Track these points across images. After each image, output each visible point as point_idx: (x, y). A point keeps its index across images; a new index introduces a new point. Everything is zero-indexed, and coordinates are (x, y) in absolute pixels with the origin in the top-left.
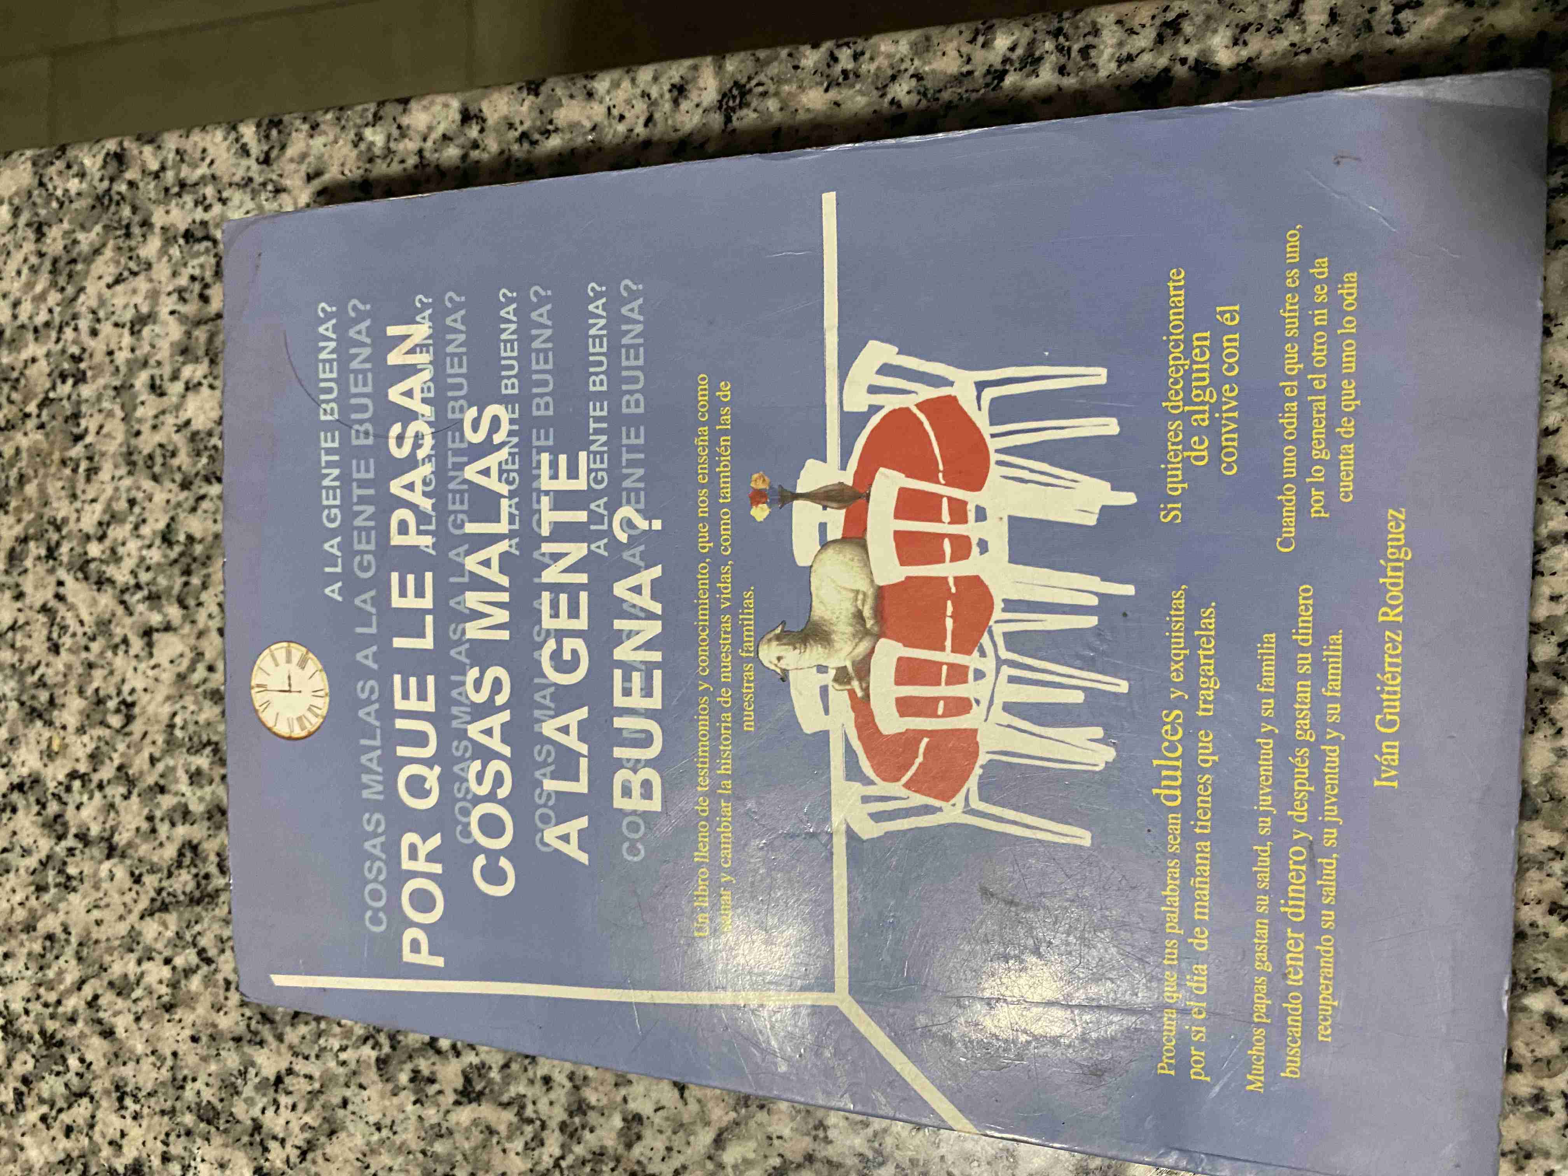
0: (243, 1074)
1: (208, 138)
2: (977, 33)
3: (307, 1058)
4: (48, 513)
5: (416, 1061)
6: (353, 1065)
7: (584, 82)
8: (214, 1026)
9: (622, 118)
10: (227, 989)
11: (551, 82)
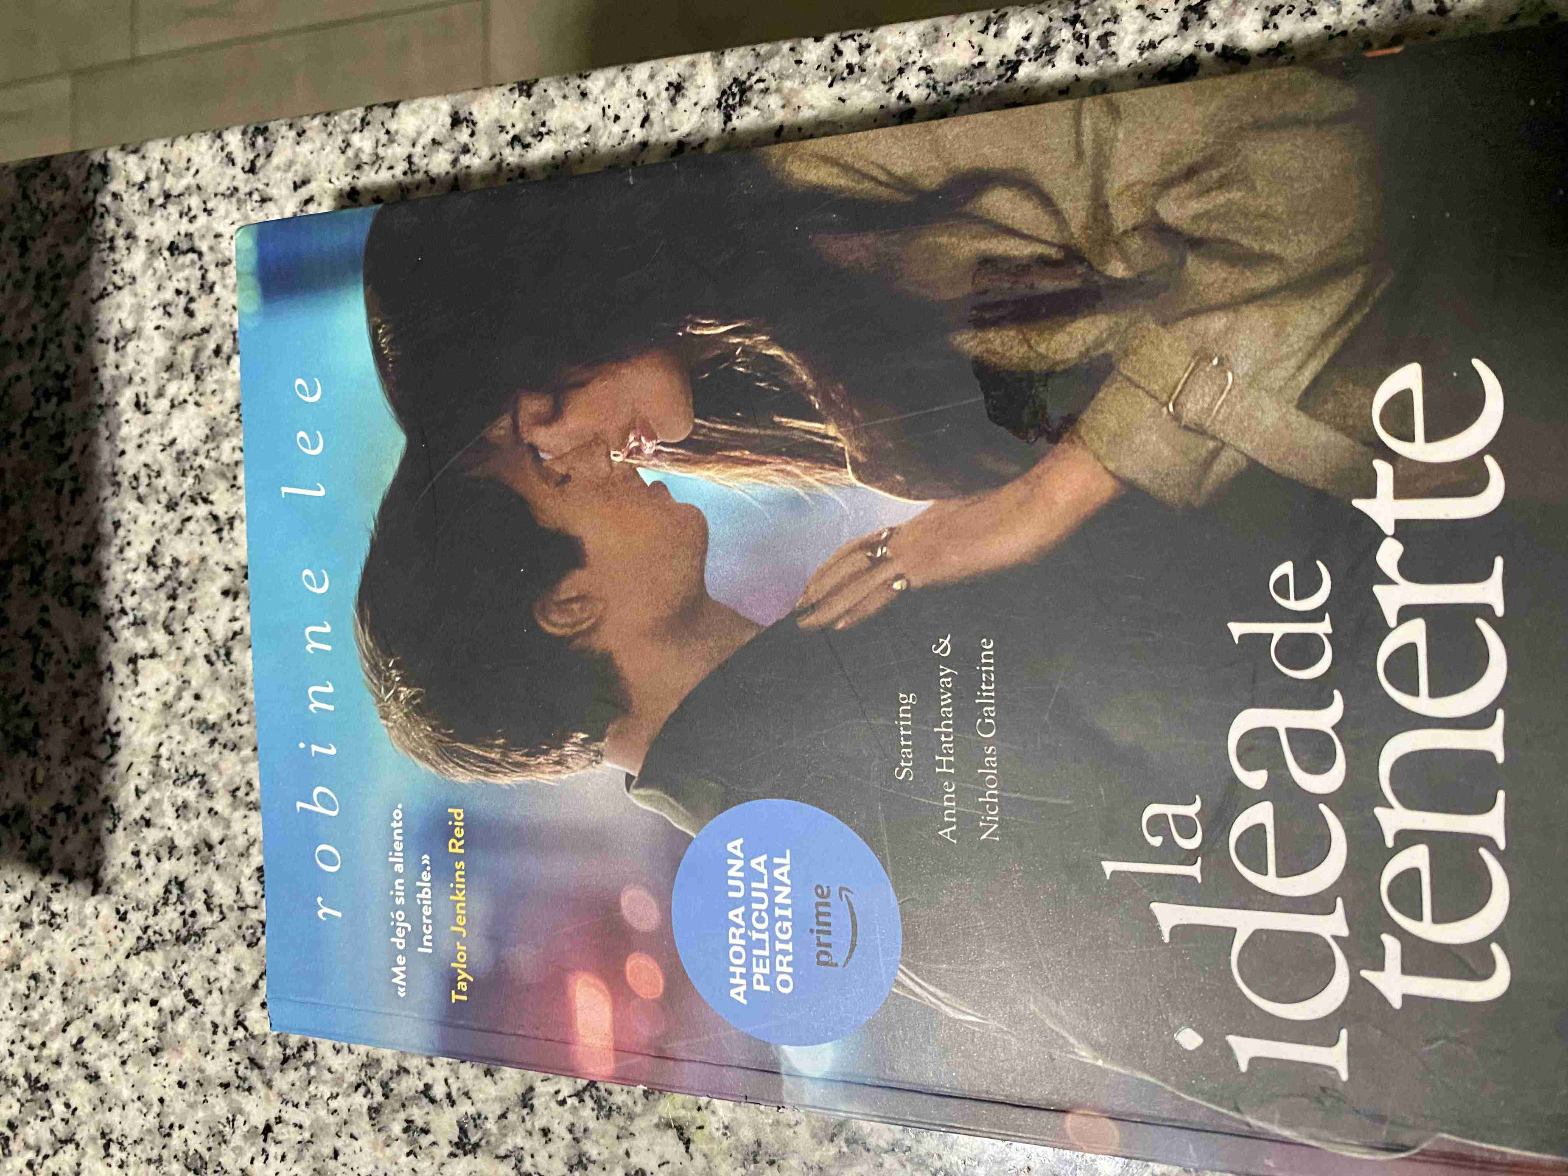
0: (231, 1122)
1: (194, 147)
2: (988, 22)
3: (296, 1106)
4: (32, 535)
5: (409, 1110)
6: (344, 1115)
7: (578, 81)
8: (202, 1071)
9: (617, 118)
10: (215, 1033)
11: (542, 84)
